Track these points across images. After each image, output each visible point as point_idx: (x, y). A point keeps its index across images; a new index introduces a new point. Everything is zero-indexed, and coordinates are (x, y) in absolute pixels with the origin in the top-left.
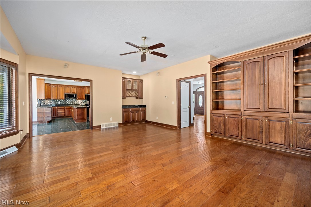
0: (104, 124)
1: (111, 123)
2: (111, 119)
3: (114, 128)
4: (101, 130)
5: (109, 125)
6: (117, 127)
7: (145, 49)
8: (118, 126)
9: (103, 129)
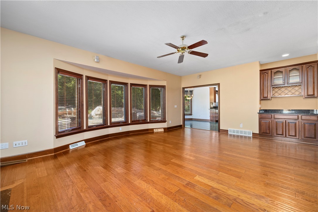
0: (232, 129)
1: (241, 130)
2: (241, 126)
3: (245, 137)
4: (228, 136)
5: (238, 132)
6: (249, 138)
7: (183, 49)
8: (252, 136)
9: (231, 135)
